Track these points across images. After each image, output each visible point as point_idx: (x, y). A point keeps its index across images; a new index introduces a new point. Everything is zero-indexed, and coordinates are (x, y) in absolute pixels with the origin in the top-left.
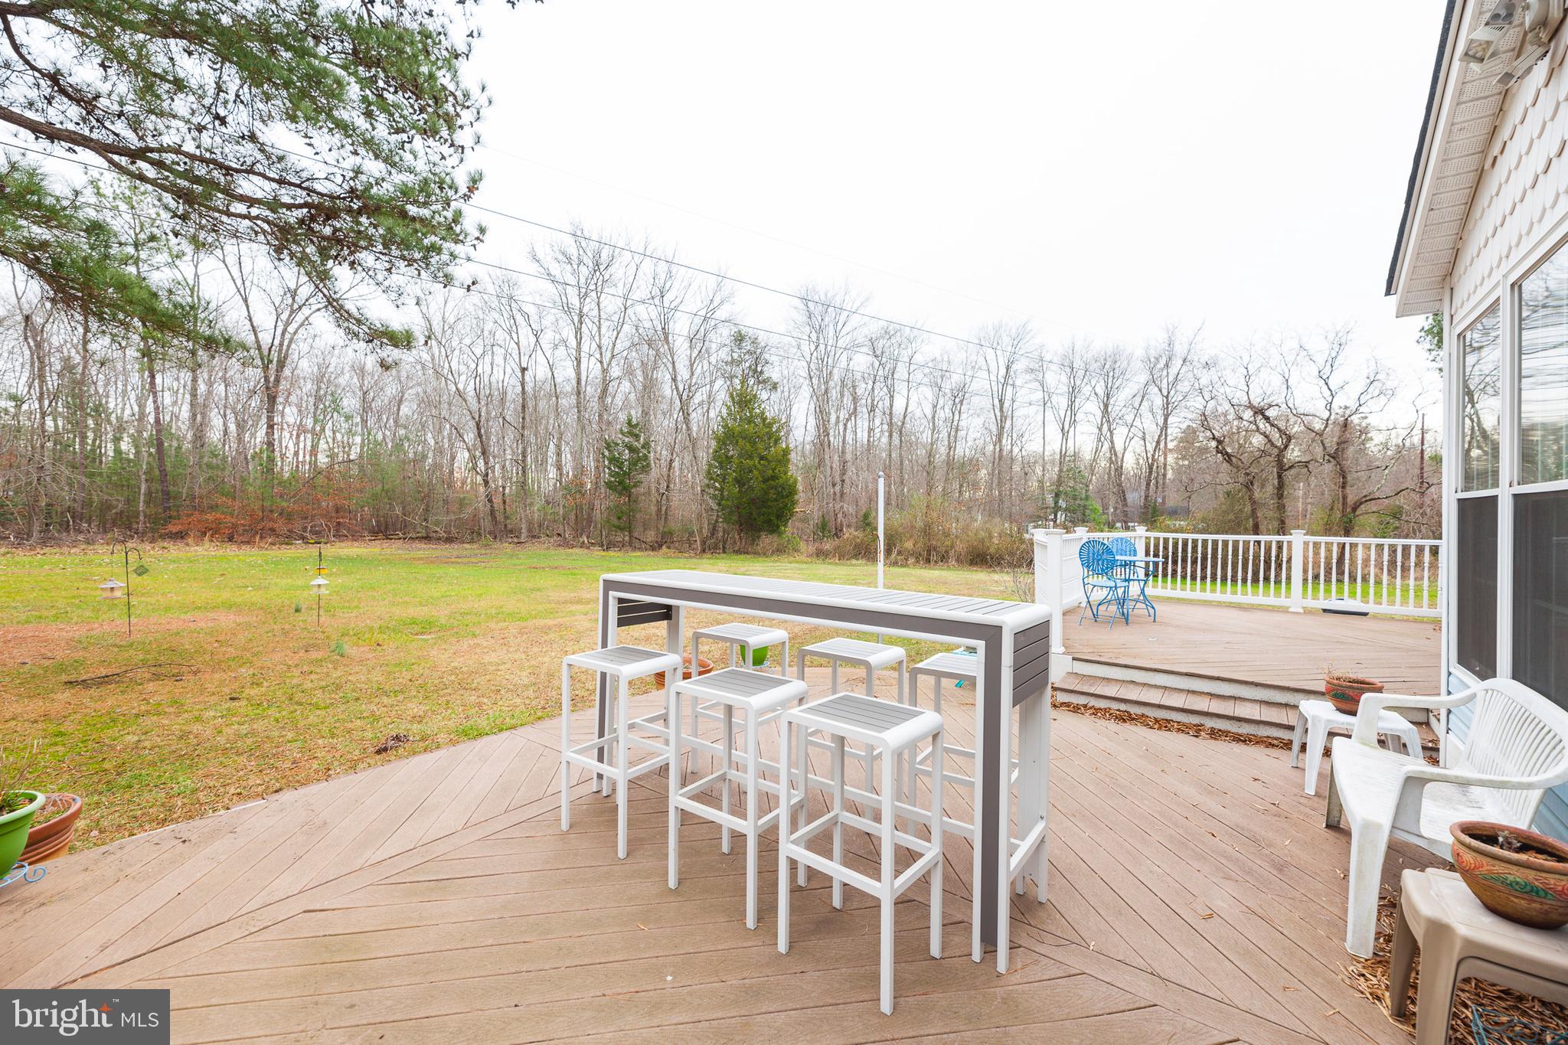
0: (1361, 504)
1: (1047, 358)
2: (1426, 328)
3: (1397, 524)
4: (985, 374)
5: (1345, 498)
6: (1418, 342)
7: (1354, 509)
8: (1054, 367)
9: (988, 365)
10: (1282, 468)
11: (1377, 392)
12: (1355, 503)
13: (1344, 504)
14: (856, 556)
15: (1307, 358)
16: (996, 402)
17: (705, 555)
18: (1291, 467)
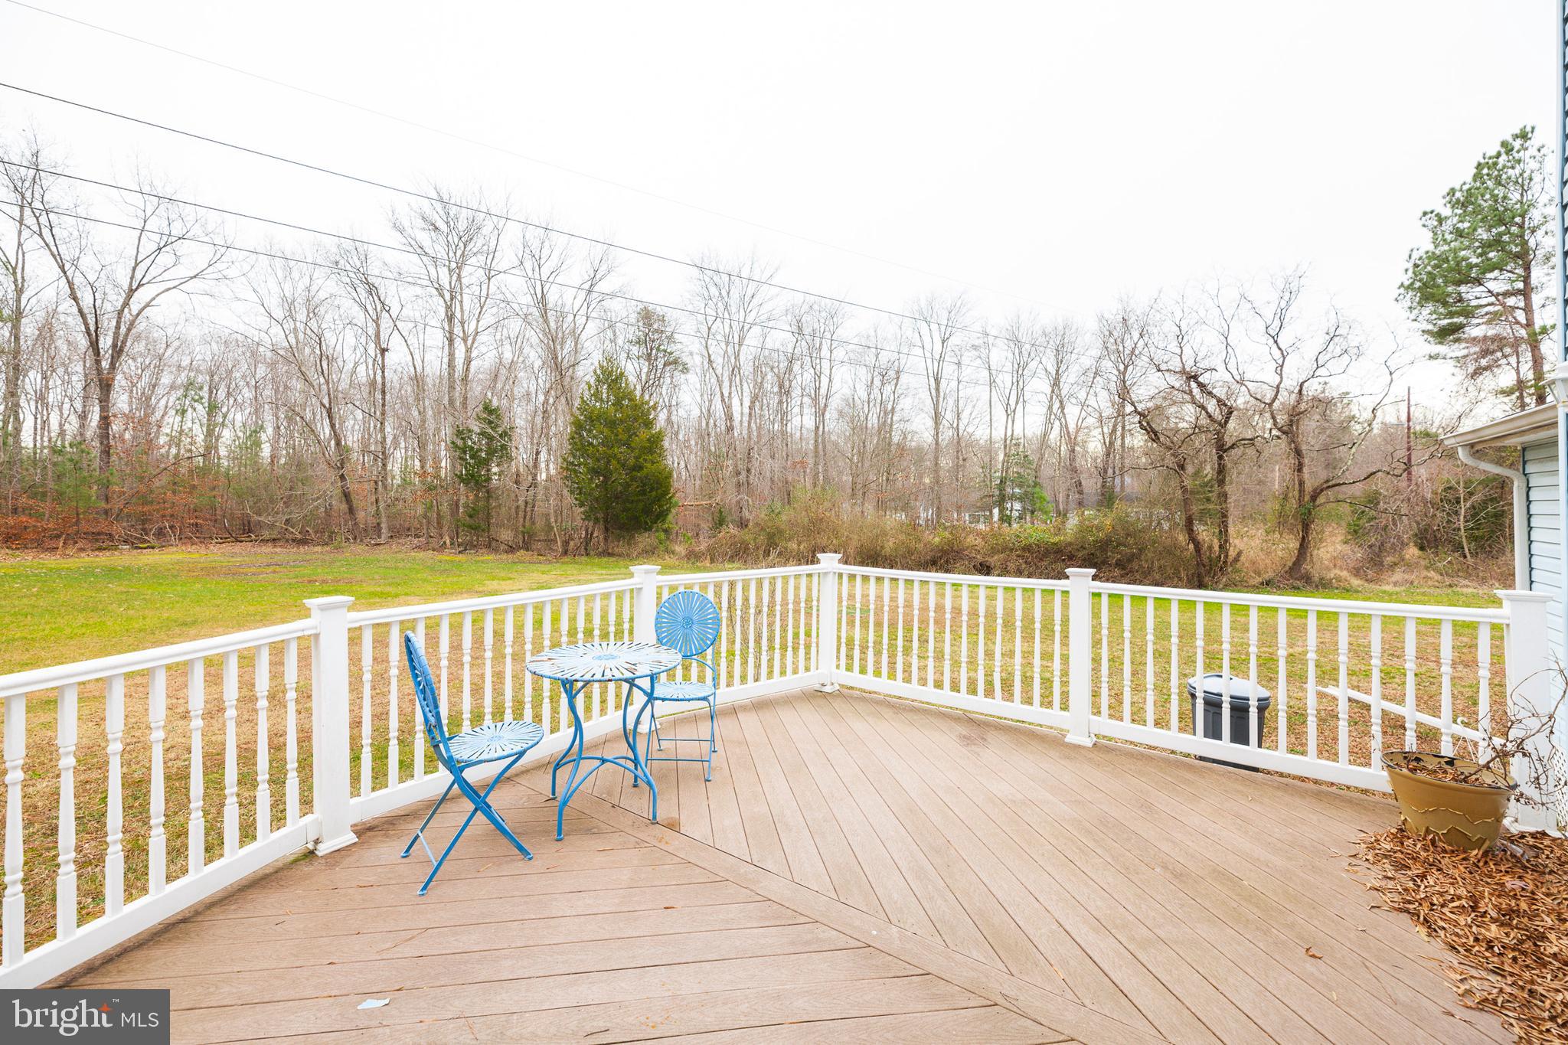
0: (1322, 491)
1: (993, 332)
2: (1407, 283)
3: (1373, 513)
4: (919, 351)
5: (1301, 483)
6: (1397, 300)
7: (1314, 498)
8: (1000, 343)
9: (922, 340)
10: (1222, 448)
11: (1338, 351)
12: (1314, 490)
13: (1301, 491)
14: (732, 559)
15: (1252, 312)
16: (932, 380)
17: (566, 559)
18: (1232, 447)
